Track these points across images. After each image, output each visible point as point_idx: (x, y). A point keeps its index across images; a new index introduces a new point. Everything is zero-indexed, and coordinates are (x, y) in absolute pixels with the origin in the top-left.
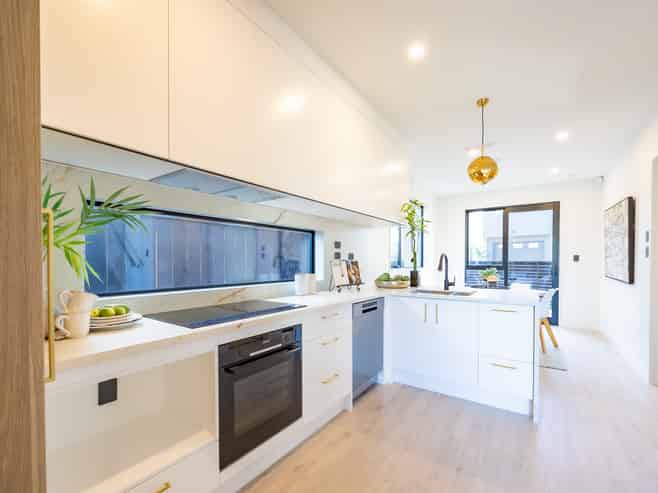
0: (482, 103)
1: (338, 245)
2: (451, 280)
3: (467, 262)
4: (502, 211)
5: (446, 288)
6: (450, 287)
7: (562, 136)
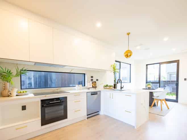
0: (128, 34)
1: (92, 77)
2: (122, 87)
3: (147, 81)
4: (159, 64)
5: (121, 89)
6: (122, 89)
7: (166, 39)
